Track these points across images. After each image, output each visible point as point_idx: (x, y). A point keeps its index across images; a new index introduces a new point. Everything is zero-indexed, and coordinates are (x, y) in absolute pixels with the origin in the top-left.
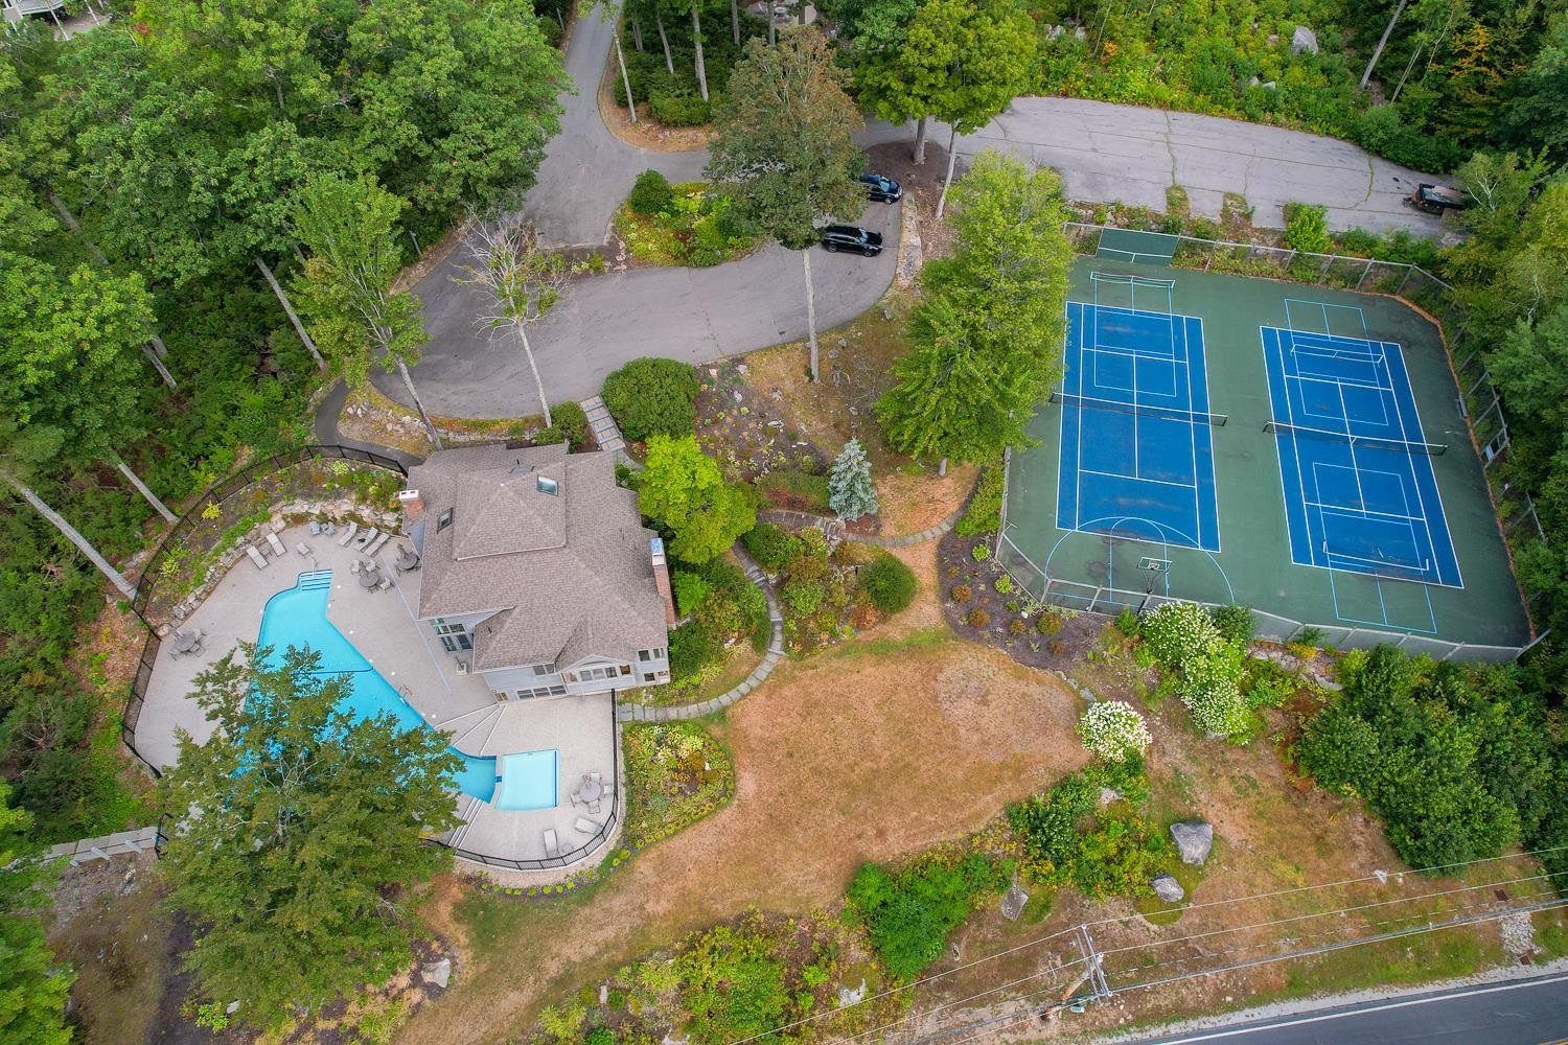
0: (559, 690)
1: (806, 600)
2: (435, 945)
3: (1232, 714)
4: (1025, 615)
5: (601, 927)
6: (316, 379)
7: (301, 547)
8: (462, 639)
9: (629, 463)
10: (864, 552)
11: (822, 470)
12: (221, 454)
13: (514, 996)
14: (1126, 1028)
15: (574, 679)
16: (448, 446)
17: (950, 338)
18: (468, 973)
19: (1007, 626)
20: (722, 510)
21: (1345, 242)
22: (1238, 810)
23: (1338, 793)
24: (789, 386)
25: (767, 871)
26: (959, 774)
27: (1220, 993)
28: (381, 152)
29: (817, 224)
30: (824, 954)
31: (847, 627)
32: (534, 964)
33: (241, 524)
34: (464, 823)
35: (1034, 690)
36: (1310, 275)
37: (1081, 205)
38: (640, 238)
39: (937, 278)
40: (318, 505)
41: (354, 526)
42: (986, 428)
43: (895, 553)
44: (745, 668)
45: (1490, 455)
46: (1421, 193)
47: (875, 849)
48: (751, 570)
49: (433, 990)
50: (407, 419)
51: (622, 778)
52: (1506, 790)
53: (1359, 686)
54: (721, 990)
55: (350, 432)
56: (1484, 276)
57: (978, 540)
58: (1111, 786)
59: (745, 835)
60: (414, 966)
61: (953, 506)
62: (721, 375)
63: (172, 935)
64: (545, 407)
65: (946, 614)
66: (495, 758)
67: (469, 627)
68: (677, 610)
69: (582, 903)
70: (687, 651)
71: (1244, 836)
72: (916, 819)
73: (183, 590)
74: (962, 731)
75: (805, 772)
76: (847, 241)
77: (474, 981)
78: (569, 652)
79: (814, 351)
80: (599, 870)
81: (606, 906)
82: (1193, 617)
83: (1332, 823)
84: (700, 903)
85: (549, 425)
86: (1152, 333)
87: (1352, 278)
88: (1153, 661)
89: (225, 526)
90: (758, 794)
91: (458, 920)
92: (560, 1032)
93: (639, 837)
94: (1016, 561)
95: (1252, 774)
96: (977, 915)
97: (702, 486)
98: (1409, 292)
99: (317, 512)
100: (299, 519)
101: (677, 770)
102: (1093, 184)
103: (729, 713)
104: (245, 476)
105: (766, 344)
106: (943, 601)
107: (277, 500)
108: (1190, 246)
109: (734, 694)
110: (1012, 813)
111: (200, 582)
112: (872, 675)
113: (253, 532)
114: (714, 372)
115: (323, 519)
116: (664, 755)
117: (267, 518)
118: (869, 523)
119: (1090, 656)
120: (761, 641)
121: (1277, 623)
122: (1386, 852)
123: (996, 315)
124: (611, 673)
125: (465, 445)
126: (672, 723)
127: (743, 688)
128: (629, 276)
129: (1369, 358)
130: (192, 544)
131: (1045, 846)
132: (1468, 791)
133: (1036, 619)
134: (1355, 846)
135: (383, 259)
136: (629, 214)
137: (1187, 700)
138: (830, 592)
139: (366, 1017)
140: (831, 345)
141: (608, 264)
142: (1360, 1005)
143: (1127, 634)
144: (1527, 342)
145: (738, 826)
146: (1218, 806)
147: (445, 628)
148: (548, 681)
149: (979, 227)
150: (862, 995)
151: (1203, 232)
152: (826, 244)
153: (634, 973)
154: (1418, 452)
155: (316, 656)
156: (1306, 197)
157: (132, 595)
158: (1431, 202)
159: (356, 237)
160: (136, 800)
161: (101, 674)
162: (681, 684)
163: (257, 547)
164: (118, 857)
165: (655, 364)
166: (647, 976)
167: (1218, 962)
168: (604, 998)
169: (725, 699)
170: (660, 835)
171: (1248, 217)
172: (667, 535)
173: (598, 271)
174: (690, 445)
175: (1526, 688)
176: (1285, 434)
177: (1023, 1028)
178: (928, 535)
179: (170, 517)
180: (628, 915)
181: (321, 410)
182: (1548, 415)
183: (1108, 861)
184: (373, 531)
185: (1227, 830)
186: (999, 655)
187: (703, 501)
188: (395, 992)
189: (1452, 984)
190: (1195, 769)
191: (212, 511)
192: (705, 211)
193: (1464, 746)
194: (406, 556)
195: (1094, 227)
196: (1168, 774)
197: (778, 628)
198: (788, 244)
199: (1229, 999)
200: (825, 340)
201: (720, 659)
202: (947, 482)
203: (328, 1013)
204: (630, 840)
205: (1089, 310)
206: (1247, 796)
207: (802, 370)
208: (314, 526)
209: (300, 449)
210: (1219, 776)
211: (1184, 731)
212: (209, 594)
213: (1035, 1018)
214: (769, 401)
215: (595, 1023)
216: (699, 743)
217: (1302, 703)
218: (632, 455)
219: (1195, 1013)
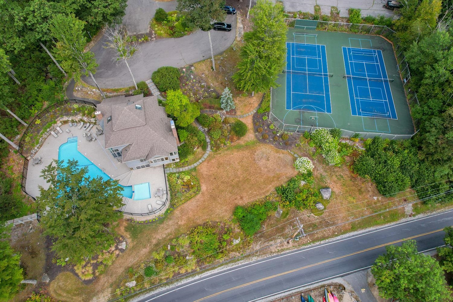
0: (148, 166)
1: (216, 135)
2: (121, 238)
3: (336, 158)
4: (278, 135)
5: (166, 229)
6: (64, 79)
7: (67, 130)
8: (118, 153)
9: (162, 99)
10: (232, 120)
11: (218, 97)
12: (38, 104)
13: (144, 250)
14: (310, 243)
15: (152, 162)
16: (107, 97)
17: (253, 56)
18: (131, 245)
19: (273, 138)
20: (190, 111)
21: (367, 20)
22: (338, 184)
23: (364, 178)
24: (207, 72)
25: (211, 210)
26: (262, 180)
27: (334, 232)
28: (75, 6)
29: (212, 23)
30: (228, 231)
31: (228, 142)
32: (149, 241)
33: (48, 125)
34: (125, 205)
35: (281, 155)
36: (356, 30)
37: (289, 13)
38: (158, 30)
39: (248, 38)
40: (71, 117)
41: (82, 123)
42: (265, 82)
43: (241, 120)
44: (200, 156)
45: (405, 81)
46: (388, 4)
47: (240, 202)
48: (200, 128)
49: (122, 250)
50: (94, 90)
51: (168, 189)
52: (407, 173)
53: (370, 148)
54: (201, 243)
55: (78, 95)
56: (405, 28)
57: (264, 115)
58: (304, 180)
59: (204, 201)
60: (116, 245)
61: (256, 105)
62: (186, 71)
63: (46, 242)
64: (135, 84)
65: (256, 136)
66: (132, 186)
67: (120, 150)
68: (180, 141)
69: (160, 223)
70: (183, 152)
71: (340, 191)
72: (251, 193)
73: (33, 146)
74: (262, 168)
75: (219, 183)
76: (221, 27)
77: (133, 247)
78: (150, 155)
79: (213, 62)
80: (164, 214)
81: (167, 224)
82: (325, 132)
83: (363, 186)
84: (193, 220)
85: (137, 89)
86: (311, 50)
87: (368, 31)
88: (314, 145)
89: (43, 126)
90: (207, 190)
91: (126, 231)
92: (158, 258)
93: (175, 204)
94: (275, 120)
95: (342, 174)
96: (269, 217)
97: (184, 104)
98: (384, 34)
99: (71, 120)
100: (65, 122)
101: (184, 185)
102: (292, 6)
103: (197, 168)
104: (47, 110)
105: (199, 60)
106: (255, 132)
107: (58, 117)
108: (321, 24)
109: (198, 163)
110: (277, 189)
111: (38, 143)
112: (236, 155)
113: (52, 127)
114: (184, 70)
115: (73, 121)
116: (179, 181)
117: (56, 123)
118: (233, 111)
119: (297, 145)
120: (204, 147)
121: (347, 132)
122: (376, 192)
123: (266, 48)
124: (162, 160)
125: (112, 97)
126: (181, 172)
127: (200, 161)
128: (156, 42)
129: (373, 55)
130: (33, 132)
131: (286, 198)
132: (397, 174)
133: (281, 136)
134: (369, 191)
135: (81, 41)
136: (155, 22)
137: (323, 155)
138: (223, 132)
139: (104, 259)
140: (219, 59)
141: (150, 38)
142: (369, 231)
143: (306, 138)
144: (416, 48)
145: (202, 199)
146: (333, 183)
147: (113, 151)
148: (144, 164)
149: (259, 22)
150: (239, 241)
151: (325, 19)
152: (215, 29)
153: (177, 241)
154: (386, 82)
155: (77, 162)
156: (355, 7)
157: (17, 148)
158: (391, 6)
159: (71, 35)
160: (29, 206)
161: (12, 172)
162: (183, 161)
163: (54, 131)
164: (27, 222)
165: (167, 68)
166: (181, 241)
167: (334, 224)
168: (169, 248)
169: (195, 165)
170: (180, 203)
171: (338, 14)
172: (175, 119)
173: (147, 41)
174: (179, 92)
175: (413, 146)
176: (349, 78)
177: (283, 246)
178: (250, 114)
179: (25, 124)
180: (174, 225)
181: (67, 89)
182: (421, 69)
183: (303, 200)
184: (88, 124)
185: (335, 189)
186: (271, 146)
187: (184, 108)
188: (111, 252)
189: (392, 224)
190: (326, 174)
191: (38, 122)
192: (177, 20)
193: (397, 162)
194: (99, 131)
195: (293, 19)
196: (319, 176)
197: (209, 143)
198: (203, 30)
199: (336, 233)
200: (216, 58)
201: (193, 153)
202: (254, 98)
203: (93, 259)
204: (172, 205)
205: (293, 44)
206: (340, 180)
207: (210, 67)
208: (70, 124)
209: (63, 101)
210: (333, 175)
211: (323, 164)
212: (41, 146)
213: (286, 243)
214: (201, 77)
215: (167, 255)
216: (189, 177)
217: (355, 154)
218: (163, 96)
219: (327, 238)
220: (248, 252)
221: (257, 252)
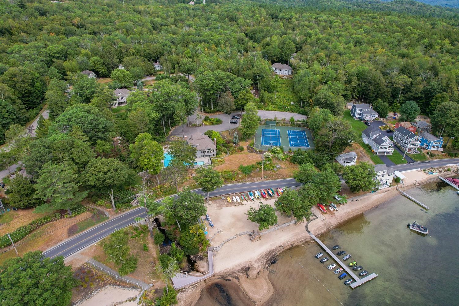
0: (203, 157)
2: (193, 173)
3: (282, 156)
4: (258, 151)
6: (166, 135)
10: (238, 147)
19: (255, 152)
21: (297, 121)
22: (283, 165)
24: (227, 135)
25: (230, 167)
26: (251, 161)
31: (237, 152)
35: (259, 156)
36: (294, 125)
37: (263, 119)
38: (206, 123)
44: (225, 155)
47: (242, 166)
49: (193, 176)
50: (179, 138)
55: (171, 140)
57: (252, 146)
60: (191, 174)
61: (249, 144)
65: (248, 151)
68: (217, 147)
70: (218, 154)
74: (251, 158)
75: (233, 161)
76: (233, 122)
78: (206, 149)
79: (230, 131)
86: (274, 131)
87: (299, 125)
88: (273, 153)
90: (228, 163)
91: (195, 172)
94: (256, 147)
95: (285, 163)
96: (254, 171)
105: (224, 131)
108: (278, 123)
110: (257, 163)
112: (239, 155)
118: (238, 145)
120: (226, 153)
124: (210, 152)
127: (225, 157)
128: (205, 126)
129: (301, 132)
136: (204, 121)
137: (277, 156)
140: (232, 131)
141: (202, 125)
143: (270, 151)
145: (226, 165)
146: (281, 165)
150: (241, 176)
151: (279, 121)
154: (306, 138)
156: (293, 118)
162: (218, 157)
167: (281, 175)
169: (223, 157)
170: (217, 166)
171: (285, 120)
176: (290, 138)
178: (246, 146)
181: (167, 138)
183: (268, 167)
186: (255, 154)
188: (189, 176)
190: (279, 163)
195: (265, 121)
196: (275, 163)
197: (228, 153)
199: (283, 178)
201: (222, 155)
202: (248, 142)
204: (214, 166)
207: (229, 133)
210: (282, 163)
211: (277, 160)
213: (261, 179)
214: (225, 136)
219: (279, 179)
220: (245, 180)
221: (249, 181)
